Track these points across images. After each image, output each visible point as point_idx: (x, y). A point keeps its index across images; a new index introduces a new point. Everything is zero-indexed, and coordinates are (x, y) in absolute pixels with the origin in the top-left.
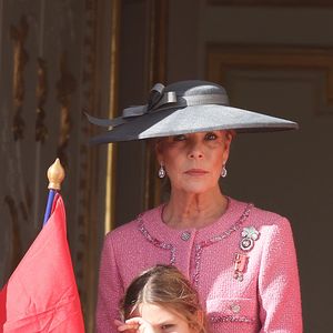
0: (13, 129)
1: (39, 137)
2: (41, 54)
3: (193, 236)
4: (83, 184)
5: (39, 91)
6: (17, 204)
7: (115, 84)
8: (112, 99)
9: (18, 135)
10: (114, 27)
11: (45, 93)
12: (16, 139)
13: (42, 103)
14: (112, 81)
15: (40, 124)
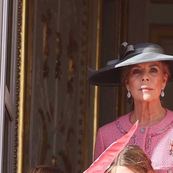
0: (43, 72)
1: (57, 76)
2: (58, 31)
3: (146, 131)
4: (81, 102)
5: (57, 51)
6: (45, 113)
7: (99, 47)
8: (97, 55)
9: (46, 75)
10: (99, 15)
11: (60, 52)
12: (44, 77)
13: (59, 57)
14: (98, 45)
15: (57, 69)
